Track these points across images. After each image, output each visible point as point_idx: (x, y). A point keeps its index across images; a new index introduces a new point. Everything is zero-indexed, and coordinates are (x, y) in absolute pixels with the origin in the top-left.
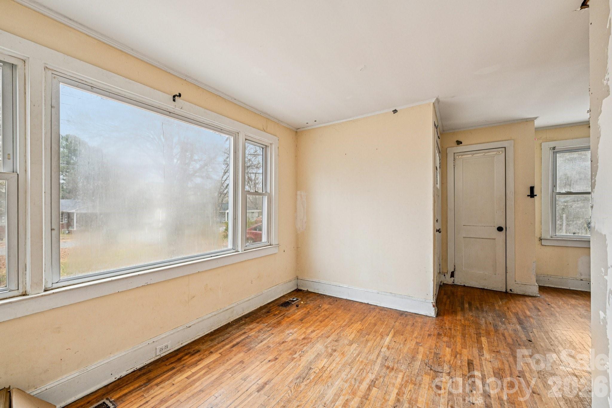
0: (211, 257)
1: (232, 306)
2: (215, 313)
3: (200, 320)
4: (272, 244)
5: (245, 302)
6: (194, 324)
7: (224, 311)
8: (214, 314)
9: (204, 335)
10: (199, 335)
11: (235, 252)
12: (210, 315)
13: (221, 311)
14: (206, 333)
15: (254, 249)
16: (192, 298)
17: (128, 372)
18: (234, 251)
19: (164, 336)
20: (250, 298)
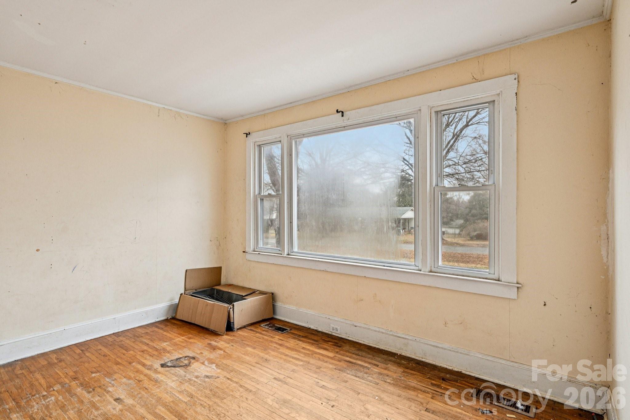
0: (384, 266)
1: (407, 337)
2: (383, 331)
3: (366, 326)
4: (500, 279)
5: (428, 344)
6: (360, 327)
7: (393, 335)
8: (381, 330)
9: (368, 344)
10: (364, 341)
11: (417, 270)
12: (377, 329)
13: (391, 333)
14: (370, 345)
15: (453, 274)
16: (360, 301)
17: (314, 328)
18: (417, 268)
19: (336, 319)
20: (440, 346)
